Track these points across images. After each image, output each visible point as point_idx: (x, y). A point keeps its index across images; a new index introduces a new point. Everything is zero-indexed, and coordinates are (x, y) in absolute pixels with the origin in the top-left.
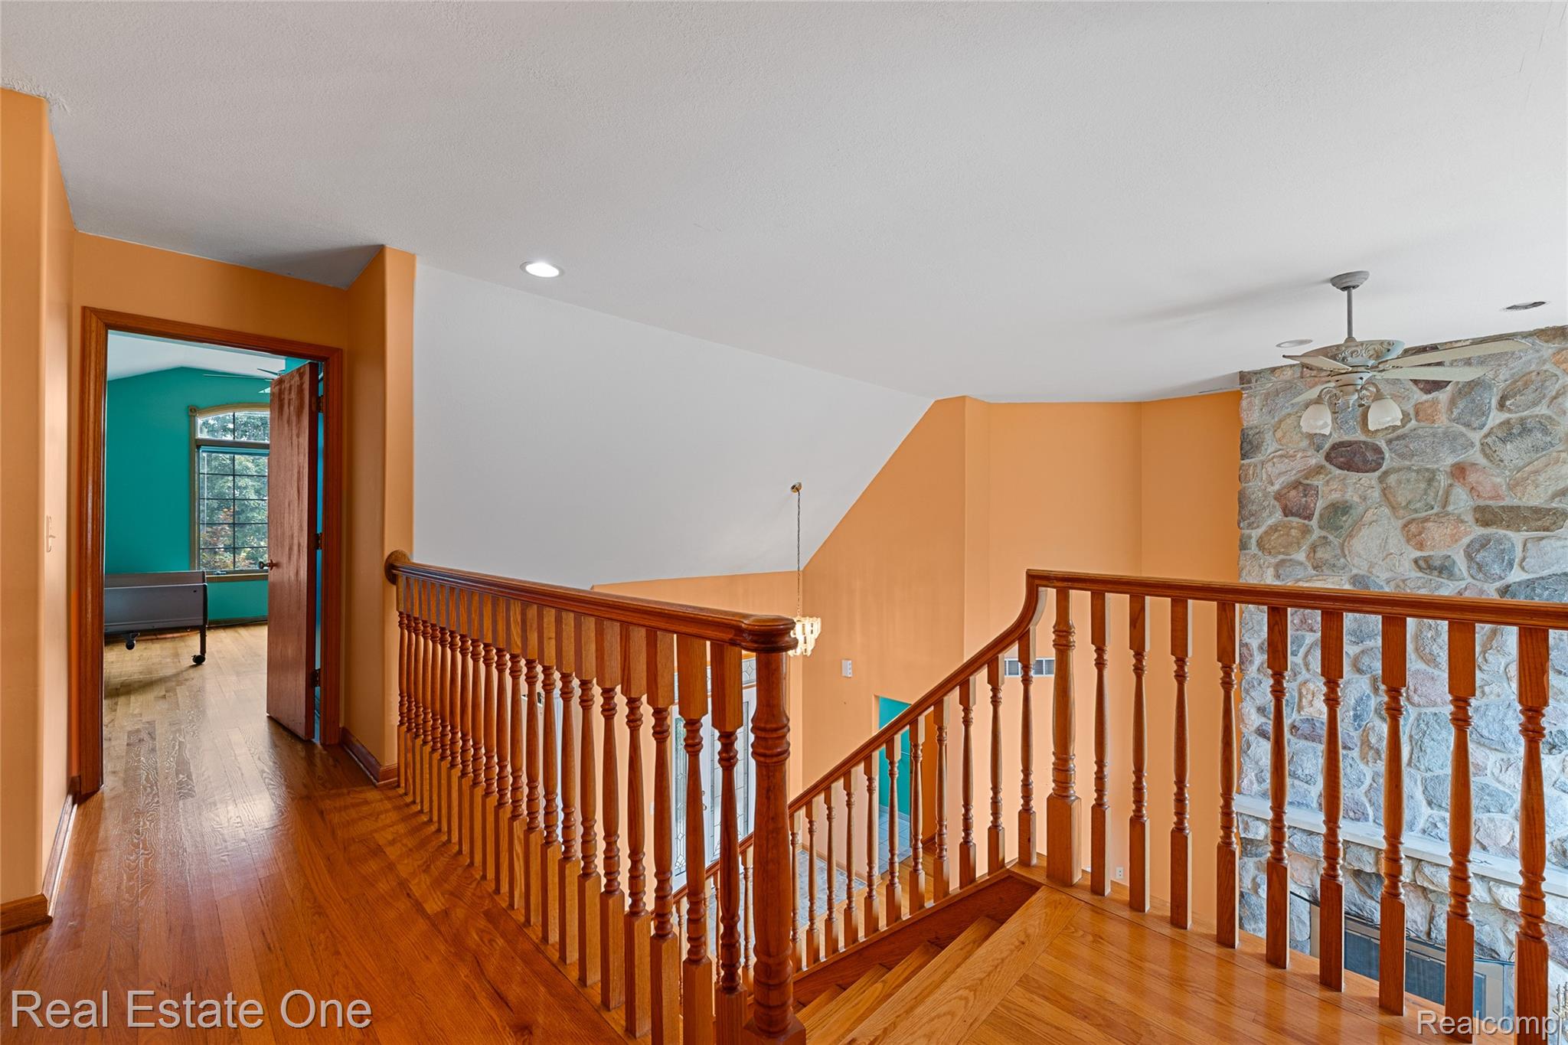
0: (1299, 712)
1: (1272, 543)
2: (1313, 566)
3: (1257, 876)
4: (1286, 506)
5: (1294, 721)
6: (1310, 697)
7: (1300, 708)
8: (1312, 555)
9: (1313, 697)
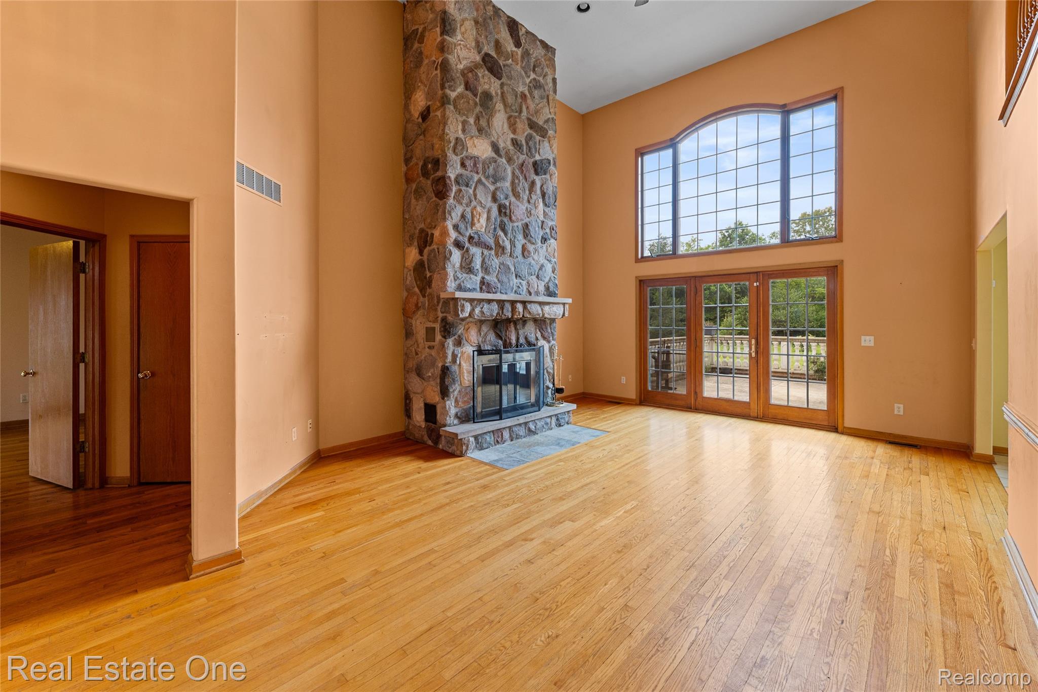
0: (472, 228)
1: (461, 106)
2: (478, 129)
3: (454, 350)
4: (468, 82)
5: (470, 234)
6: (478, 216)
7: (473, 224)
8: (477, 121)
9: (480, 216)
